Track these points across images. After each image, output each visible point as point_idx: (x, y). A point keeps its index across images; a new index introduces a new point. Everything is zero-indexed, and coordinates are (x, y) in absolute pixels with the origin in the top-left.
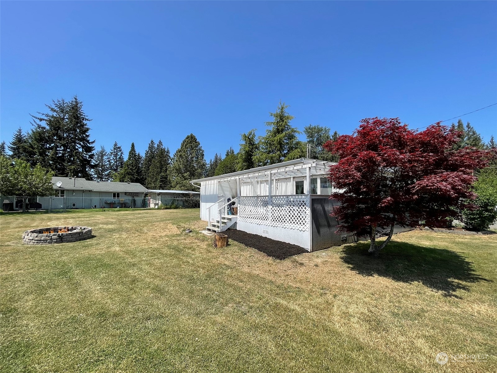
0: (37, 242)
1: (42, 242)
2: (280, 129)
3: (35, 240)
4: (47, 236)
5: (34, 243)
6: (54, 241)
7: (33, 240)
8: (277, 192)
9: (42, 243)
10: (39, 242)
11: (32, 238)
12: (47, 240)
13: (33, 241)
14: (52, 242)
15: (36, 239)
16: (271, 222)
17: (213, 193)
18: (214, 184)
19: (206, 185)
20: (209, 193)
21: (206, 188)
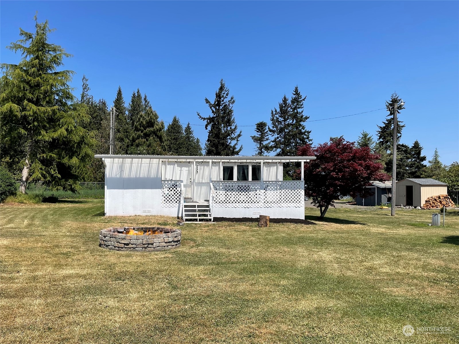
3: (174, 242)
5: (173, 246)
11: (172, 239)
15: (176, 239)
16: (265, 204)
17: (146, 176)
18: (150, 163)
19: (122, 163)
20: (133, 175)
21: (121, 168)
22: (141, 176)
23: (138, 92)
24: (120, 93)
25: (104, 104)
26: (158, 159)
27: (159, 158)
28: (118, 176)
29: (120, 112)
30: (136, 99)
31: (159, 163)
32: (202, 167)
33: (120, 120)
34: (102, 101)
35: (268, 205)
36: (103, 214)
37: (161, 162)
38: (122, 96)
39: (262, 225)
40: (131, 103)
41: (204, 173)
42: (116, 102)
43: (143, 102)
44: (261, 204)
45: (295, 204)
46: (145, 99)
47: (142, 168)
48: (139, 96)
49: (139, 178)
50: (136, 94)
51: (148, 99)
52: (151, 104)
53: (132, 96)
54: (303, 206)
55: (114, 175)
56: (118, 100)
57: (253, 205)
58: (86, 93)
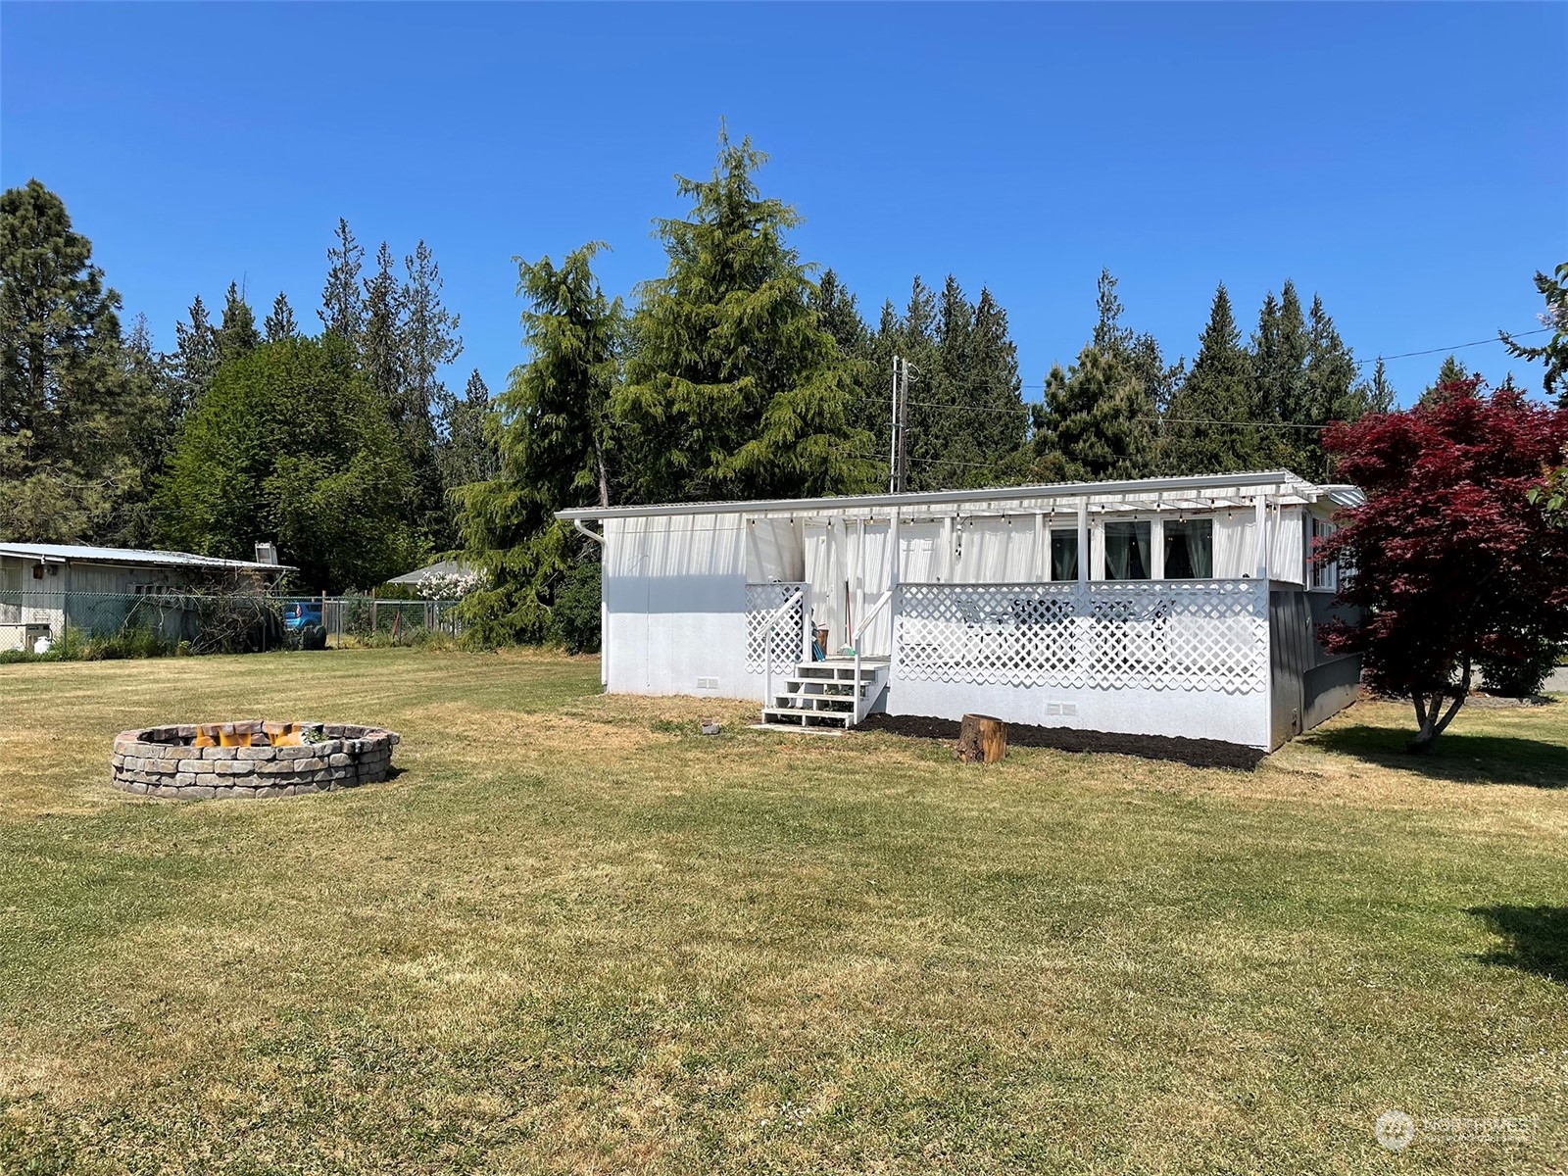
0: (274, 785)
1: (296, 780)
2: (736, 266)
3: (261, 775)
4: (314, 757)
5: (256, 788)
6: (337, 775)
7: (251, 773)
8: (959, 569)
9: (295, 785)
10: (285, 782)
11: (250, 768)
12: (313, 773)
13: (255, 780)
14: (330, 781)
15: (272, 768)
16: (1092, 672)
17: (705, 571)
18: (715, 530)
19: (645, 532)
20: (672, 571)
21: (643, 546)
22: (693, 571)
23: (1286, 293)
24: (1221, 306)
25: (1150, 348)
26: (737, 515)
27: (740, 511)
28: (636, 573)
29: (1224, 368)
30: (1280, 317)
31: (739, 529)
32: (977, 537)
33: (1209, 393)
34: (1143, 339)
35: (1105, 678)
36: (598, 687)
37: (744, 524)
38: (1232, 313)
39: (962, 752)
40: (1259, 334)
41: (984, 559)
42: (1209, 335)
43: (1309, 323)
44: (1076, 674)
45: (1223, 680)
46: (1315, 312)
47: (696, 544)
48: (1290, 305)
49: (688, 577)
50: (1280, 301)
51: (1326, 310)
52: (1339, 328)
53: (1264, 308)
54: (1260, 687)
55: (625, 572)
56: (1214, 330)
57: (1046, 676)
58: (1110, 322)
